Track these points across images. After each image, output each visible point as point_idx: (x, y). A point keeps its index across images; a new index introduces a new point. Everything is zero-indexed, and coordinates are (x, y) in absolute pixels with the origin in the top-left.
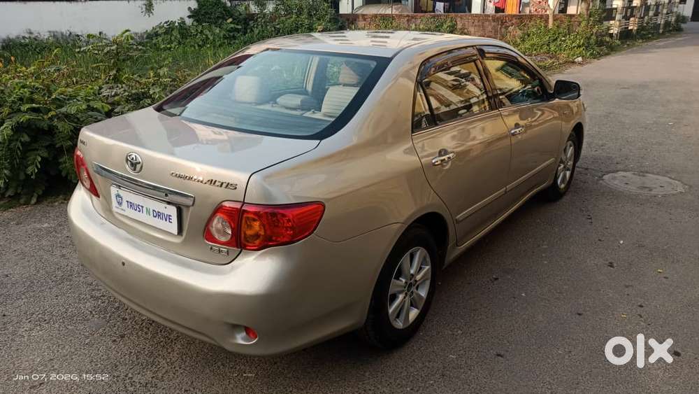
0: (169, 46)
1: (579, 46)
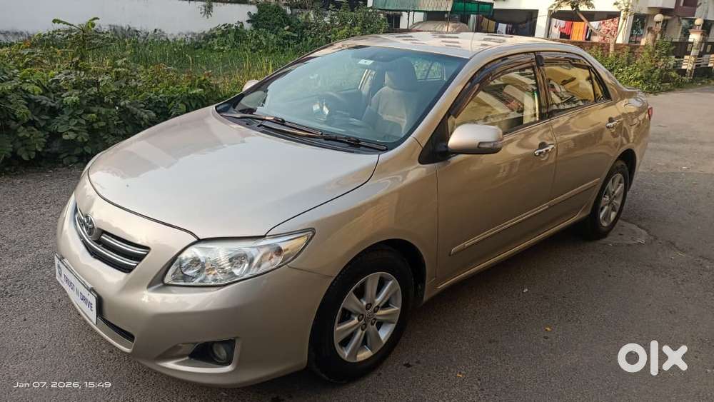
0: (222, 48)
1: (636, 79)
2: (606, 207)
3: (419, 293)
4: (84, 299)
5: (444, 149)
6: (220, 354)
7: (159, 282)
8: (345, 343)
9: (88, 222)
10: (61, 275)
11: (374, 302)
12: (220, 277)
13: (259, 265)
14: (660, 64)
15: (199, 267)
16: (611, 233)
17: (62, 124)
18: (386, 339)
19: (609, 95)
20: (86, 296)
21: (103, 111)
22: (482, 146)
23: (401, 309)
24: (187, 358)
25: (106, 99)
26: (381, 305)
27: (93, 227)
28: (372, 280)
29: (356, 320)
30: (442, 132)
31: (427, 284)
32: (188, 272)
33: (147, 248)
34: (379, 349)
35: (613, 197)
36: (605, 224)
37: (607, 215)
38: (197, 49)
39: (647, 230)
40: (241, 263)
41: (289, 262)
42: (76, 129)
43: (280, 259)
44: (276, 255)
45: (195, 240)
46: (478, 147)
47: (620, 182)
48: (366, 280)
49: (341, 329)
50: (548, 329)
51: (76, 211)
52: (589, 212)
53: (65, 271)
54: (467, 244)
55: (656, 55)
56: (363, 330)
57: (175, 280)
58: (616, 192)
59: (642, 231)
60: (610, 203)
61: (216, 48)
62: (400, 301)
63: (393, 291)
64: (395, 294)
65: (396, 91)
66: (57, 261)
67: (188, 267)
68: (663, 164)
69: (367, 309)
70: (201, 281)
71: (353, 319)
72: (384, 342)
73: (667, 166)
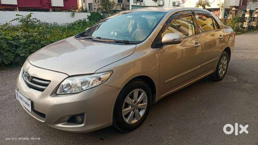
2: (221, 69)
3: (153, 98)
4: (26, 103)
5: (160, 43)
6: (79, 120)
7: (54, 93)
8: (127, 116)
9: (27, 74)
10: (18, 96)
11: (137, 100)
12: (77, 89)
13: (92, 84)
14: (235, 25)
15: (70, 87)
16: (223, 79)
17: (20, 51)
18: (143, 115)
19: (219, 27)
20: (27, 102)
21: (35, 45)
22: (174, 40)
23: (148, 104)
24: (66, 122)
25: (36, 41)
26: (140, 102)
27: (29, 76)
28: (136, 92)
29: (130, 107)
30: (159, 37)
31: (157, 94)
32: (65, 90)
33: (50, 81)
34: (140, 119)
35: (223, 65)
36: (221, 75)
37: (222, 72)
38: (69, 29)
39: (237, 78)
40: (86, 84)
41: (104, 83)
42: (25, 52)
43: (101, 82)
44: (99, 80)
45: (68, 76)
46: (173, 41)
47: (225, 60)
48: (134, 91)
49: (125, 111)
50: (203, 111)
51: (23, 73)
52: (215, 71)
53: (19, 94)
54: (171, 79)
55: (234, 22)
56: (133, 111)
57: (60, 92)
58: (224, 63)
59: (235, 78)
60: (223, 67)
61: (76, 28)
62: (147, 101)
63: (144, 96)
64: (145, 98)
65: (141, 30)
66: (16, 91)
67: (66, 87)
68: (240, 56)
69: (135, 103)
70: (71, 92)
71: (129, 107)
72: (142, 116)
73: (242, 57)
